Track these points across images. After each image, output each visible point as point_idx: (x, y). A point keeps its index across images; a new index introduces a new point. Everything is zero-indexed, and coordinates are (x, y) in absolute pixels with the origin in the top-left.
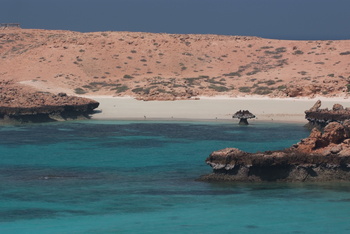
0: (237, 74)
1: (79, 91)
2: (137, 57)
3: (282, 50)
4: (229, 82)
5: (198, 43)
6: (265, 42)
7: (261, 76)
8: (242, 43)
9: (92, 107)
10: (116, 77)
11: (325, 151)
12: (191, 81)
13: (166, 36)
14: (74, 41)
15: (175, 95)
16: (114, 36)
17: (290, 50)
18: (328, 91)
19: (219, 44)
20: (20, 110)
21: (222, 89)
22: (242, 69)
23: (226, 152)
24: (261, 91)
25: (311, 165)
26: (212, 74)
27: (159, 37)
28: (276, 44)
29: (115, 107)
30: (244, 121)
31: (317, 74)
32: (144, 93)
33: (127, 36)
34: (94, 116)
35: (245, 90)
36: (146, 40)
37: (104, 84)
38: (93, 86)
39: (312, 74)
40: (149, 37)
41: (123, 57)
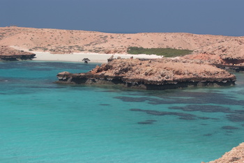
0: (89, 45)
1: (30, 50)
2: (53, 38)
3: (106, 37)
4: (85, 48)
5: (76, 33)
6: (101, 34)
7: (98, 46)
8: (92, 34)
9: (33, 56)
10: (45, 45)
11: (100, 74)
12: (71, 47)
13: (65, 31)
14: (31, 32)
15: (64, 52)
16: (46, 30)
17: (109, 37)
18: (120, 52)
19: (84, 34)
20: (6, 56)
21: (82, 50)
22: (91, 43)
23: (63, 73)
24: (96, 51)
25: (94, 78)
26: (79, 45)
27: (62, 31)
28: (105, 34)
29: (42, 56)
30: (86, 62)
31: (117, 45)
32: (53, 51)
33: (50, 30)
34: (34, 59)
35: (90, 51)
36: (57, 32)
37: (40, 48)
38: (36, 48)
39: (115, 46)
40: (58, 31)
41: (48, 38)
